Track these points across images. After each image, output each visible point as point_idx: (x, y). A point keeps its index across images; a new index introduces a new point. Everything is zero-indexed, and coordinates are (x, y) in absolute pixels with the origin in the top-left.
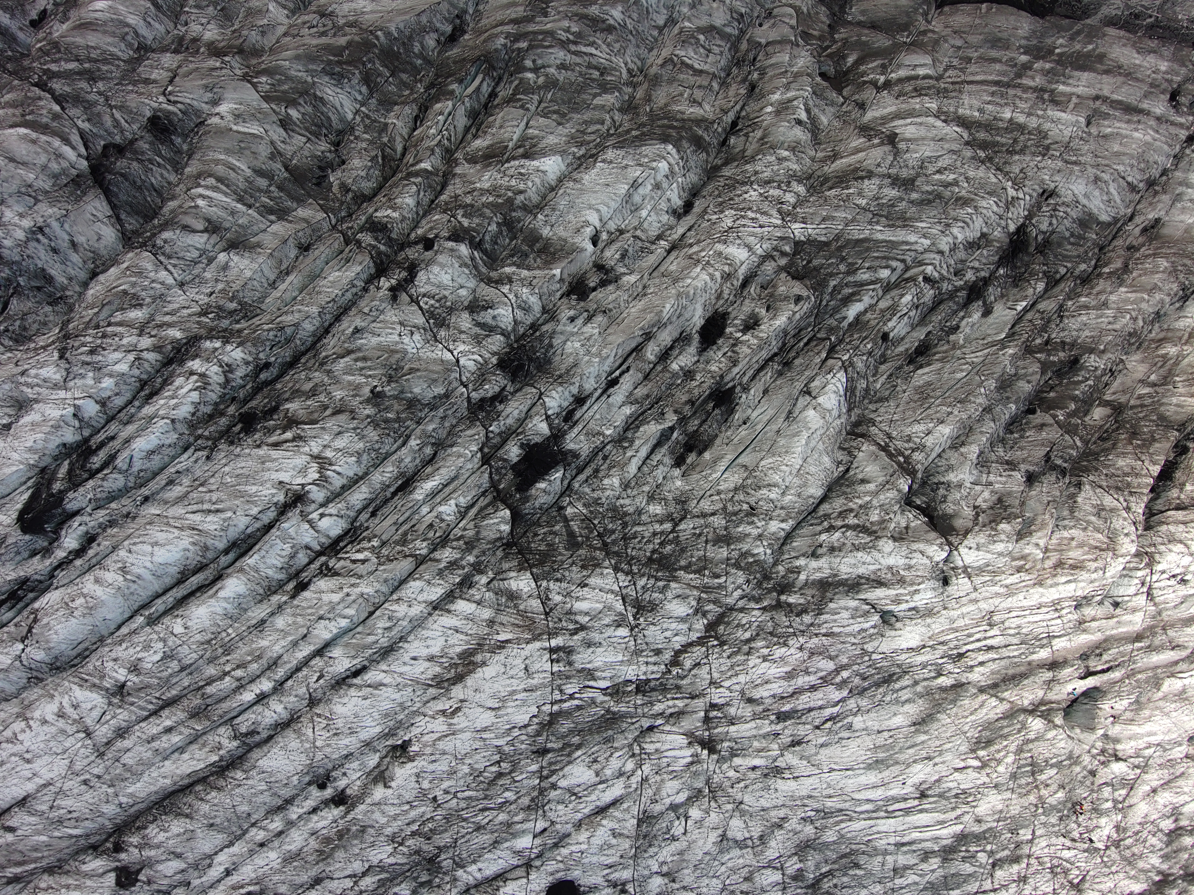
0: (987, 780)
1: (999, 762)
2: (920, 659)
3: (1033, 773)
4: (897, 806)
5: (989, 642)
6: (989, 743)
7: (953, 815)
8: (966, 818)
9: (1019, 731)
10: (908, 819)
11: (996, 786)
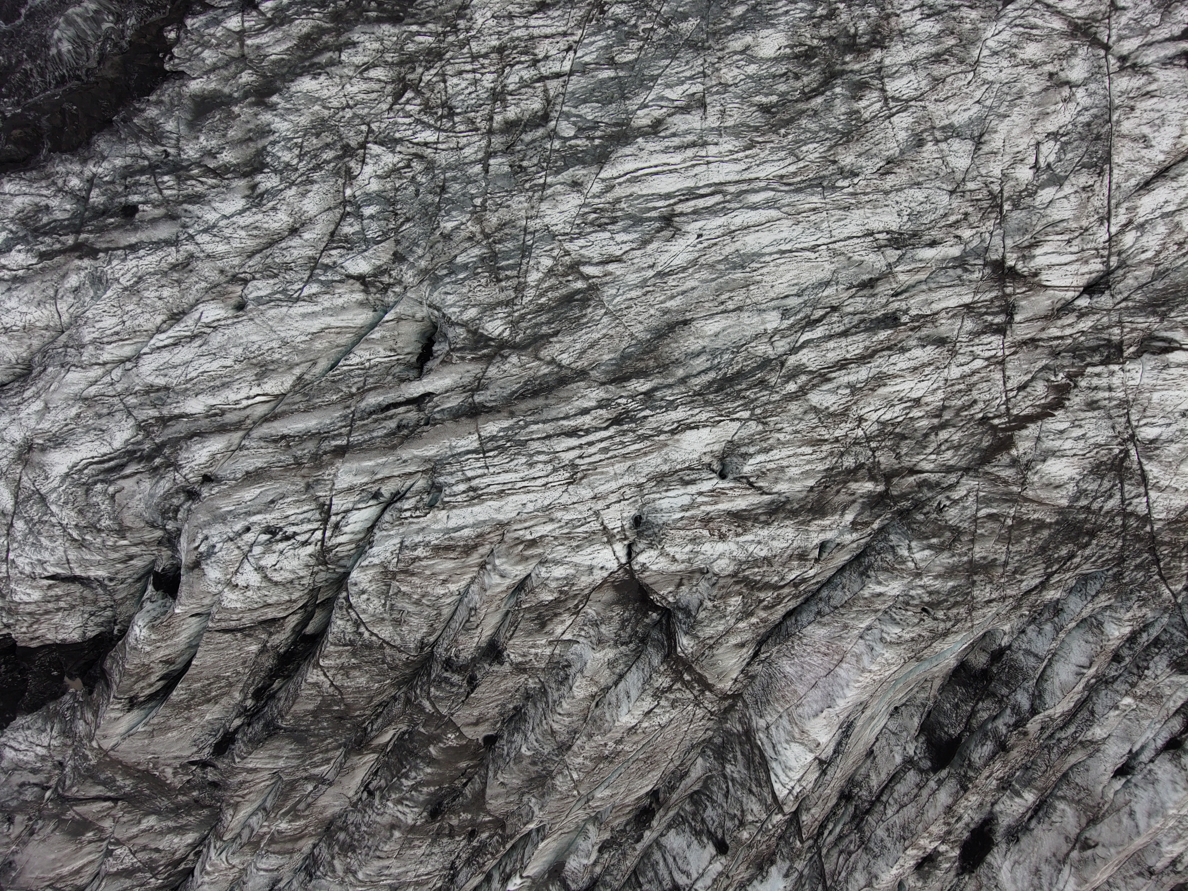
0: (567, 246)
1: (550, 272)
2: (680, 414)
3: (494, 256)
4: (710, 201)
5: (573, 442)
6: (568, 299)
7: (618, 192)
8: (597, 188)
9: (522, 317)
10: (690, 183)
11: (554, 237)
